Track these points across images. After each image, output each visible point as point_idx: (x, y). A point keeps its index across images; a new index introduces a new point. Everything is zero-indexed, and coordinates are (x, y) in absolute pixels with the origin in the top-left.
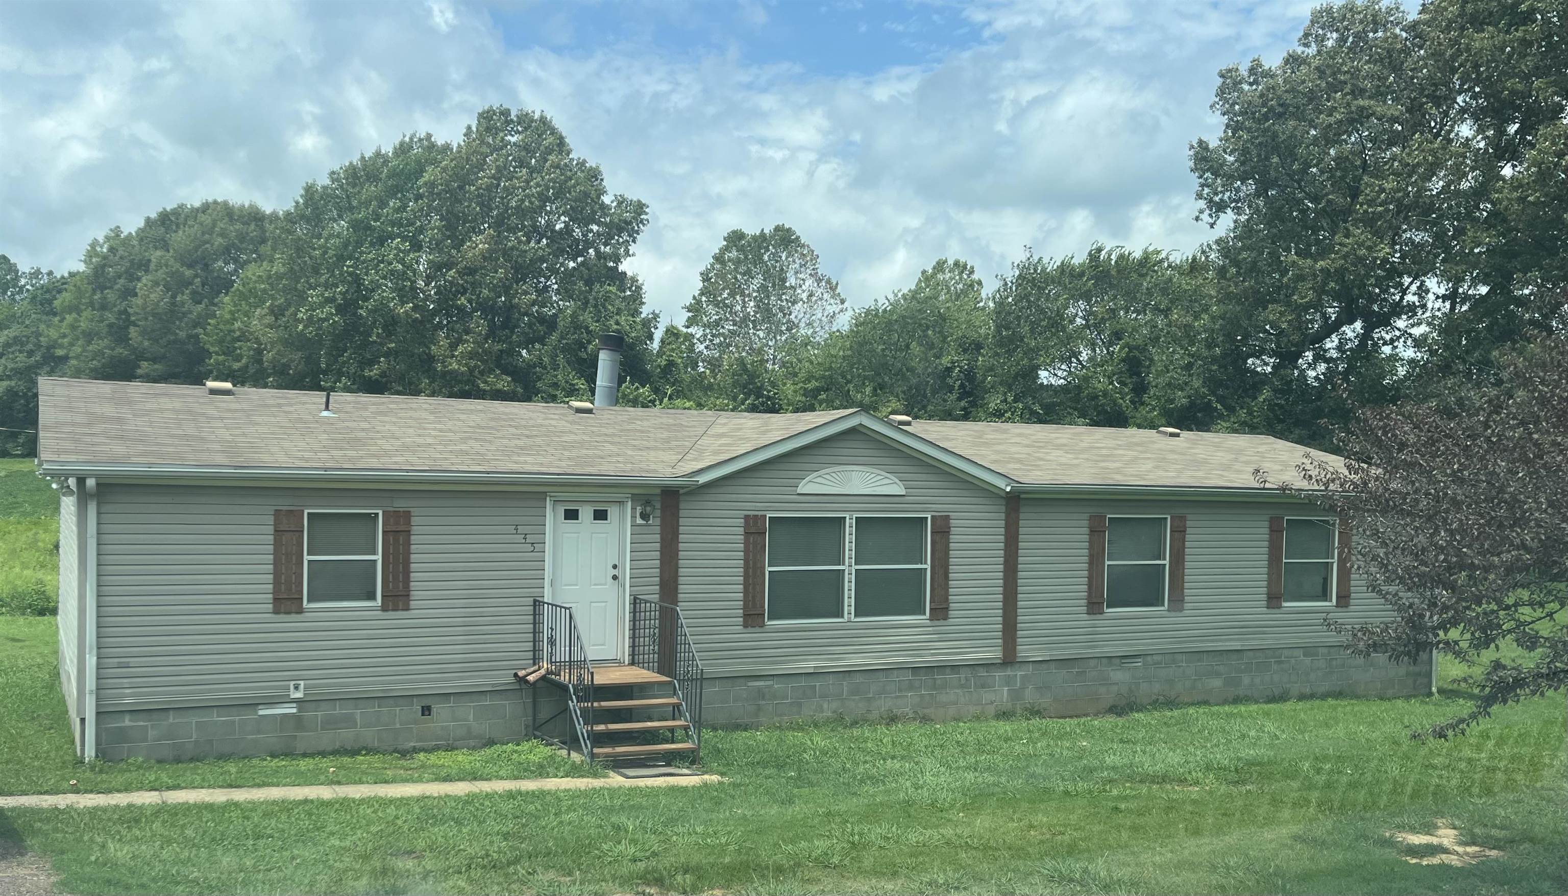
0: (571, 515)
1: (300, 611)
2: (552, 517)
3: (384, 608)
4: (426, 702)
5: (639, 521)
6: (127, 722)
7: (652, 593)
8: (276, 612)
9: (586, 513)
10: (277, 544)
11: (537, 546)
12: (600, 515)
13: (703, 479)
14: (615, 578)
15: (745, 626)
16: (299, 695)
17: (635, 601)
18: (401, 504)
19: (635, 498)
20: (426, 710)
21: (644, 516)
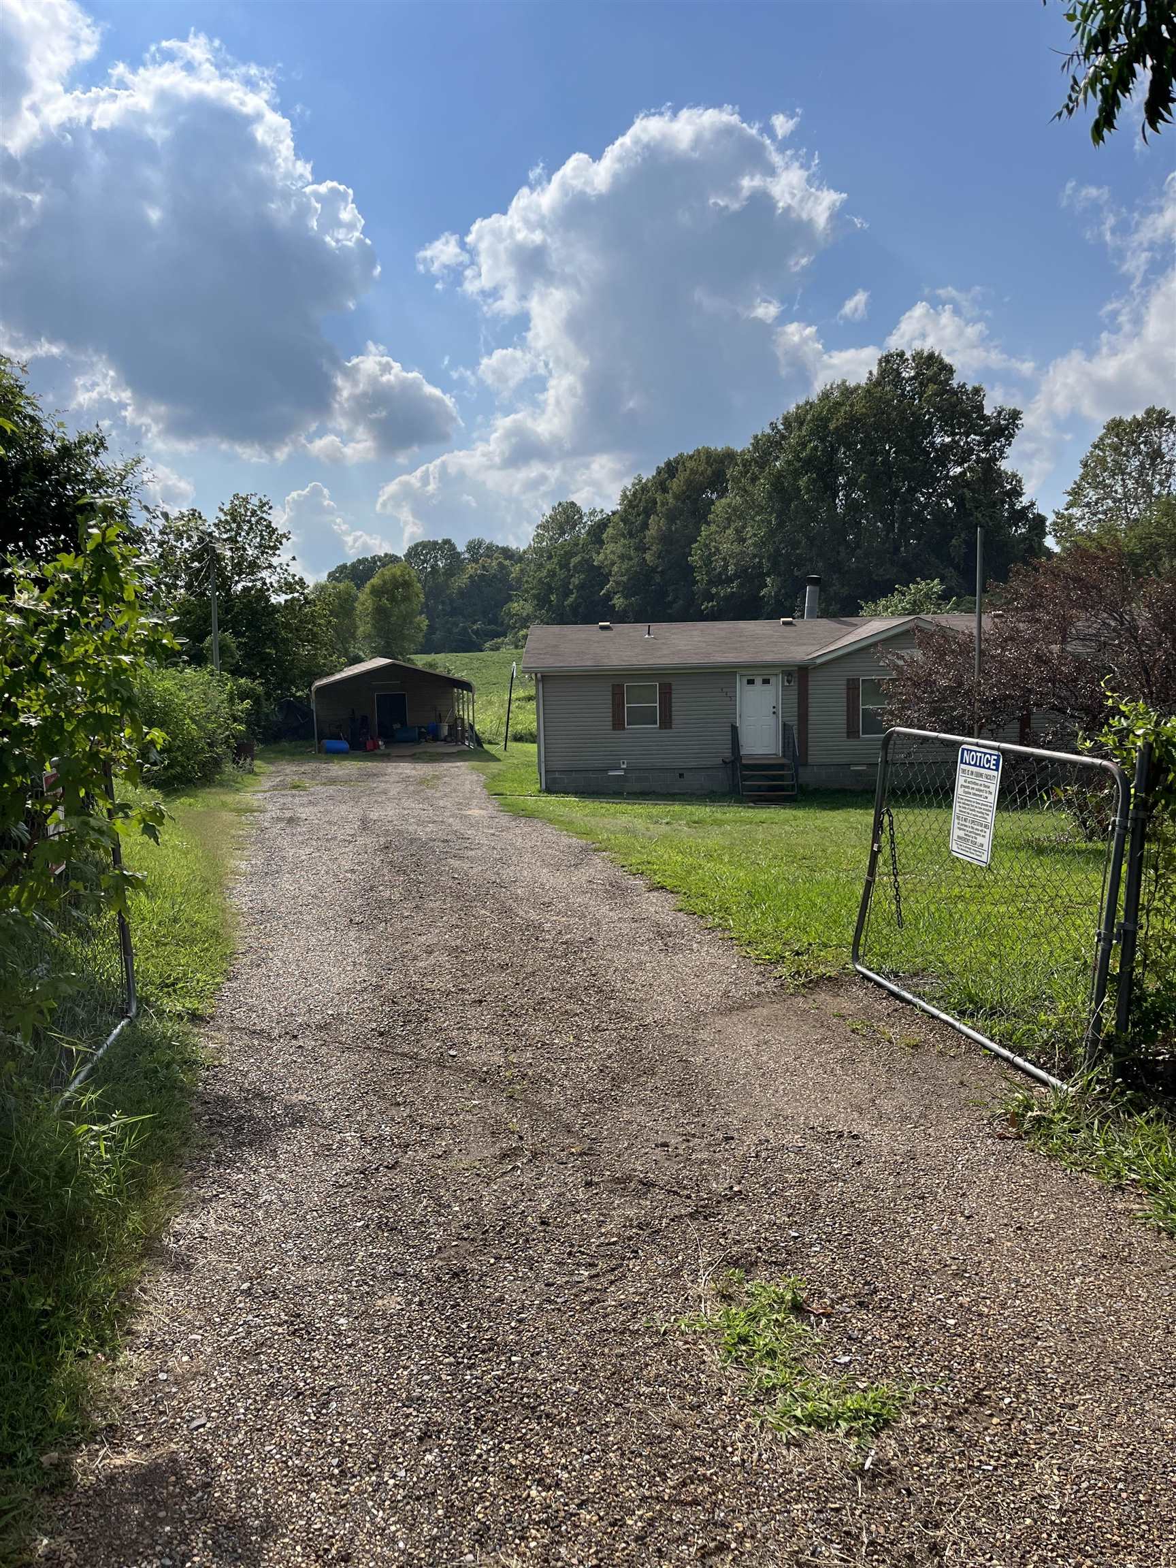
0: (751, 682)
1: (624, 729)
2: (740, 684)
3: (660, 728)
4: (681, 772)
5: (786, 684)
6: (557, 775)
7: (793, 721)
8: (614, 729)
9: (758, 680)
10: (613, 700)
11: (732, 698)
12: (766, 682)
13: (819, 661)
14: (774, 713)
15: (848, 737)
16: (625, 766)
17: (784, 725)
18: (667, 680)
19: (783, 672)
20: (681, 775)
21: (789, 682)
